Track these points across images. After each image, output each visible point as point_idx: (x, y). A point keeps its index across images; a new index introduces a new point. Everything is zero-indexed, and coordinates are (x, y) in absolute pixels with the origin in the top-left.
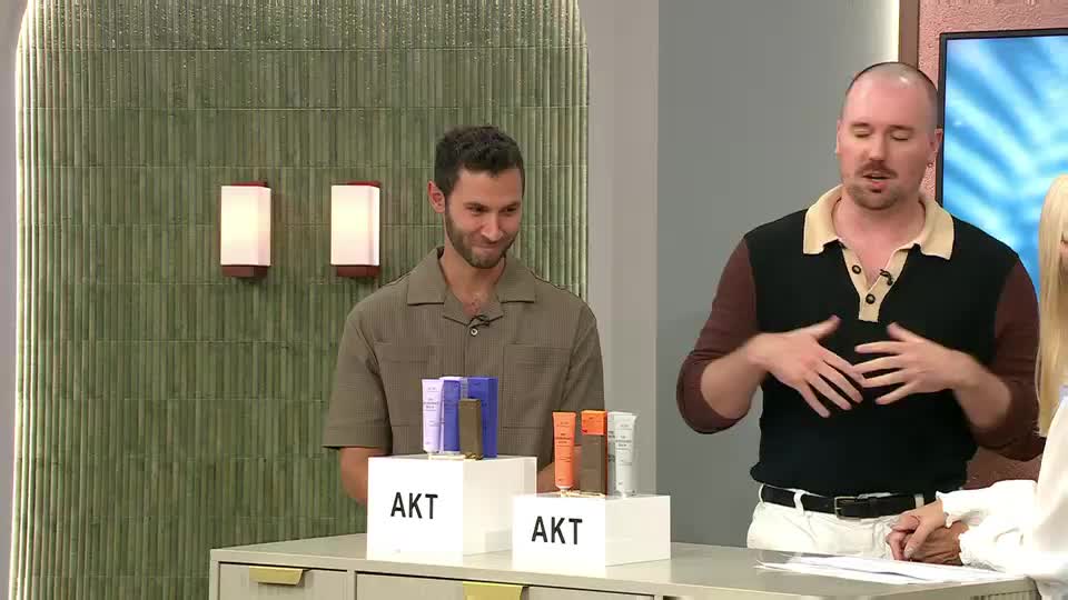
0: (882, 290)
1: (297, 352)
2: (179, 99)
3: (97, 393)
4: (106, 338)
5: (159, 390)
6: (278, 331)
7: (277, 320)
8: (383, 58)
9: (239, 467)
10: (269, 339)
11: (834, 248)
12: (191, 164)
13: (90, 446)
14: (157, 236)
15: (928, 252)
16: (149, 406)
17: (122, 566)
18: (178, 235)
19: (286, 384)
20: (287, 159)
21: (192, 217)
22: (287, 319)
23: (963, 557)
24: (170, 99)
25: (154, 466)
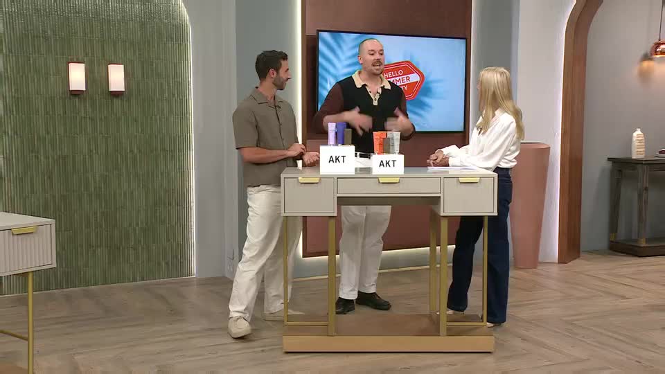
0: (377, 97)
1: (92, 119)
2: (44, 31)
3: (18, 133)
4: (20, 114)
5: (42, 132)
6: (86, 112)
7: (85, 109)
8: (119, 23)
9: (74, 158)
10: (83, 115)
11: (364, 86)
12: (50, 55)
13: (17, 151)
14: (39, 80)
15: (386, 88)
16: (39, 138)
17: (32, 192)
18: (47, 79)
19: (90, 130)
20: (87, 55)
21: (52, 74)
22: (89, 109)
23: (450, 163)
24: (41, 31)
25: (42, 158)
